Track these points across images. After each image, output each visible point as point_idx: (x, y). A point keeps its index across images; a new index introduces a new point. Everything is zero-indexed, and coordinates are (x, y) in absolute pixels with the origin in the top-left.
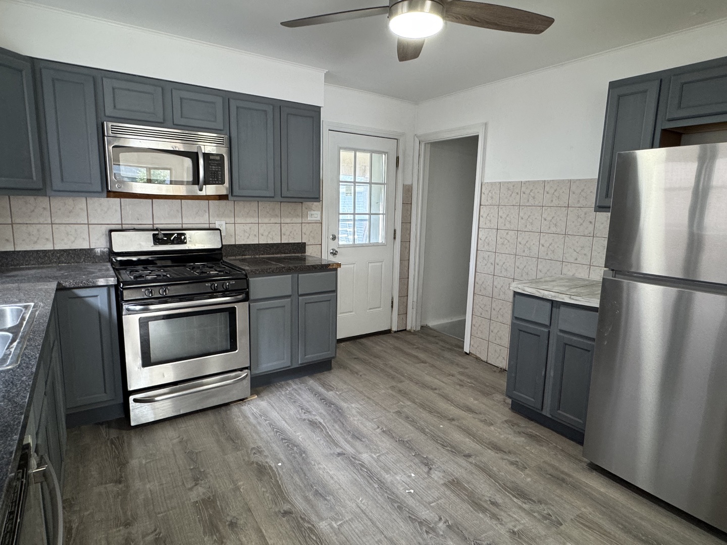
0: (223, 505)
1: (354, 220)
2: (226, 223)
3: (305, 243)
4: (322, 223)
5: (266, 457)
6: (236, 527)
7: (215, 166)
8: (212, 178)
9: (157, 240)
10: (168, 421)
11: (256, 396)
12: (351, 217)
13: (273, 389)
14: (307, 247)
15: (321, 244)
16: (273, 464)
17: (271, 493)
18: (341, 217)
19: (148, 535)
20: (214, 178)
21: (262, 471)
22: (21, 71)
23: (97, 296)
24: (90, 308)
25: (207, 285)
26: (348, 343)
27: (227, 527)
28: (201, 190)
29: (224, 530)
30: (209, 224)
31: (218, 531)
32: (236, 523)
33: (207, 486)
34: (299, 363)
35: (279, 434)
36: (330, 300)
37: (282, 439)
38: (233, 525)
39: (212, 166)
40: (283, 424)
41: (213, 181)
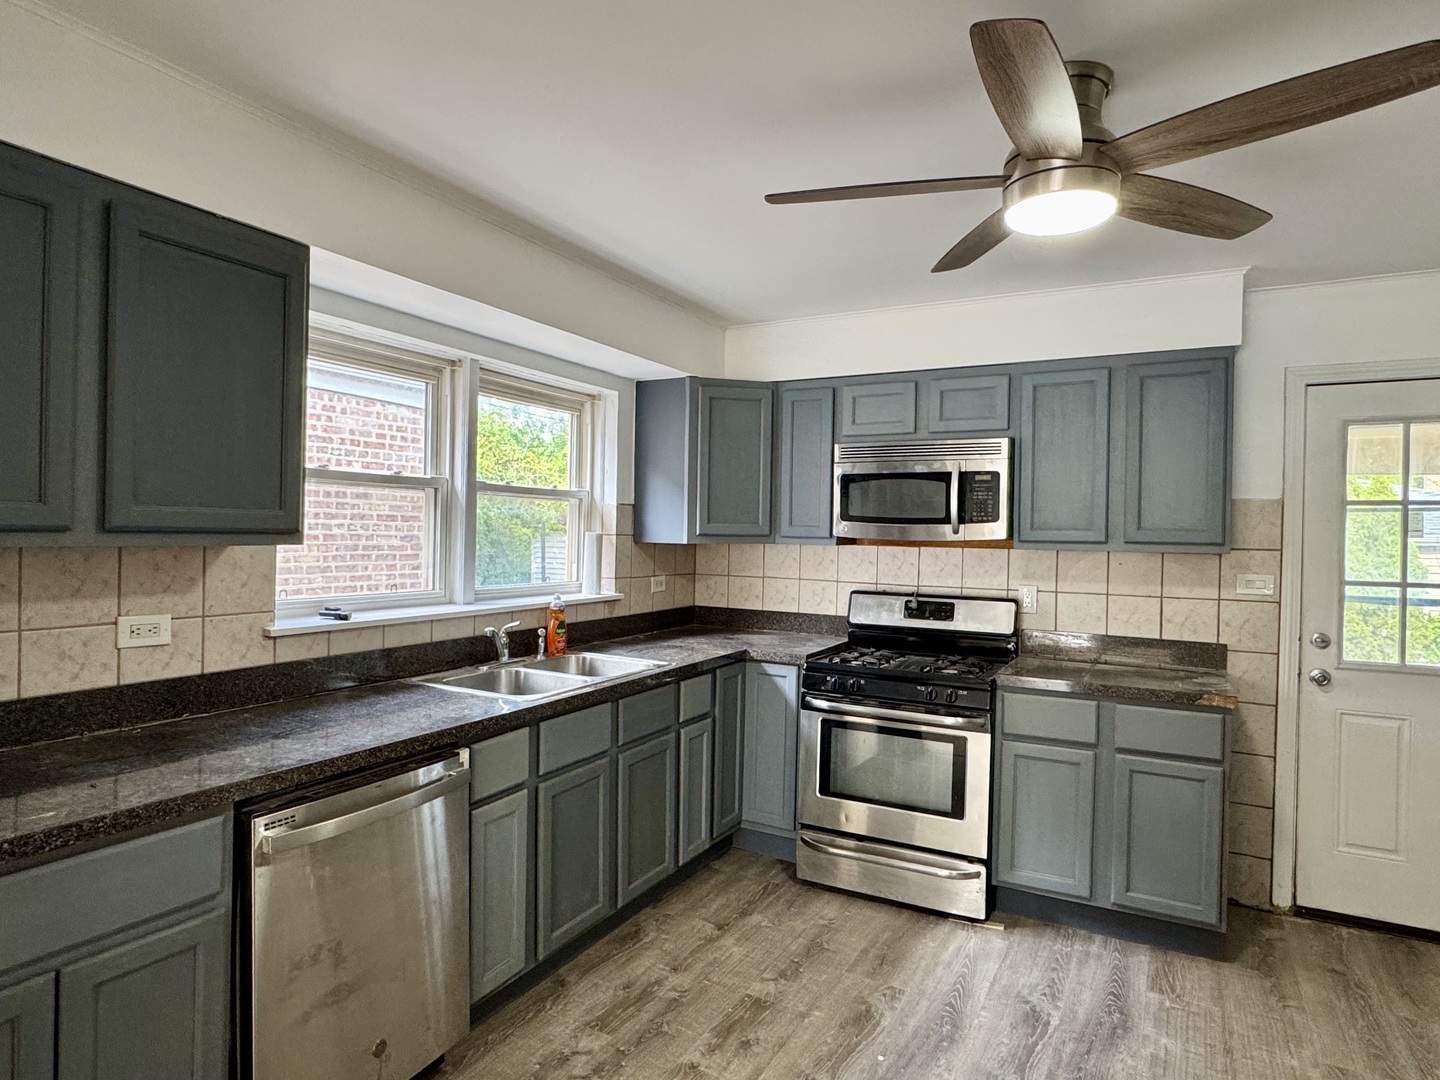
0: (767, 1019)
1: (1404, 602)
2: (1038, 591)
3: (1226, 646)
4: (1279, 603)
5: (893, 1008)
6: (745, 1049)
7: (982, 491)
8: (977, 511)
9: (910, 612)
10: (845, 896)
11: (1002, 928)
12: (1396, 593)
13: (1049, 933)
14: (1230, 656)
15: (1278, 654)
16: (887, 1023)
17: (830, 1050)
18: (1349, 591)
19: (676, 991)
20: (981, 511)
21: (862, 1019)
22: (760, 401)
23: (785, 677)
24: (777, 691)
25: (919, 688)
26: (1369, 934)
27: (739, 1041)
28: (956, 532)
29: (733, 1041)
30: (1008, 590)
31: (726, 1038)
32: (750, 1045)
33: (782, 989)
34: (1112, 901)
35: (955, 996)
36: (1203, 781)
37: (950, 1005)
38: (746, 1044)
39: (978, 491)
40: (982, 988)
41: (977, 516)
